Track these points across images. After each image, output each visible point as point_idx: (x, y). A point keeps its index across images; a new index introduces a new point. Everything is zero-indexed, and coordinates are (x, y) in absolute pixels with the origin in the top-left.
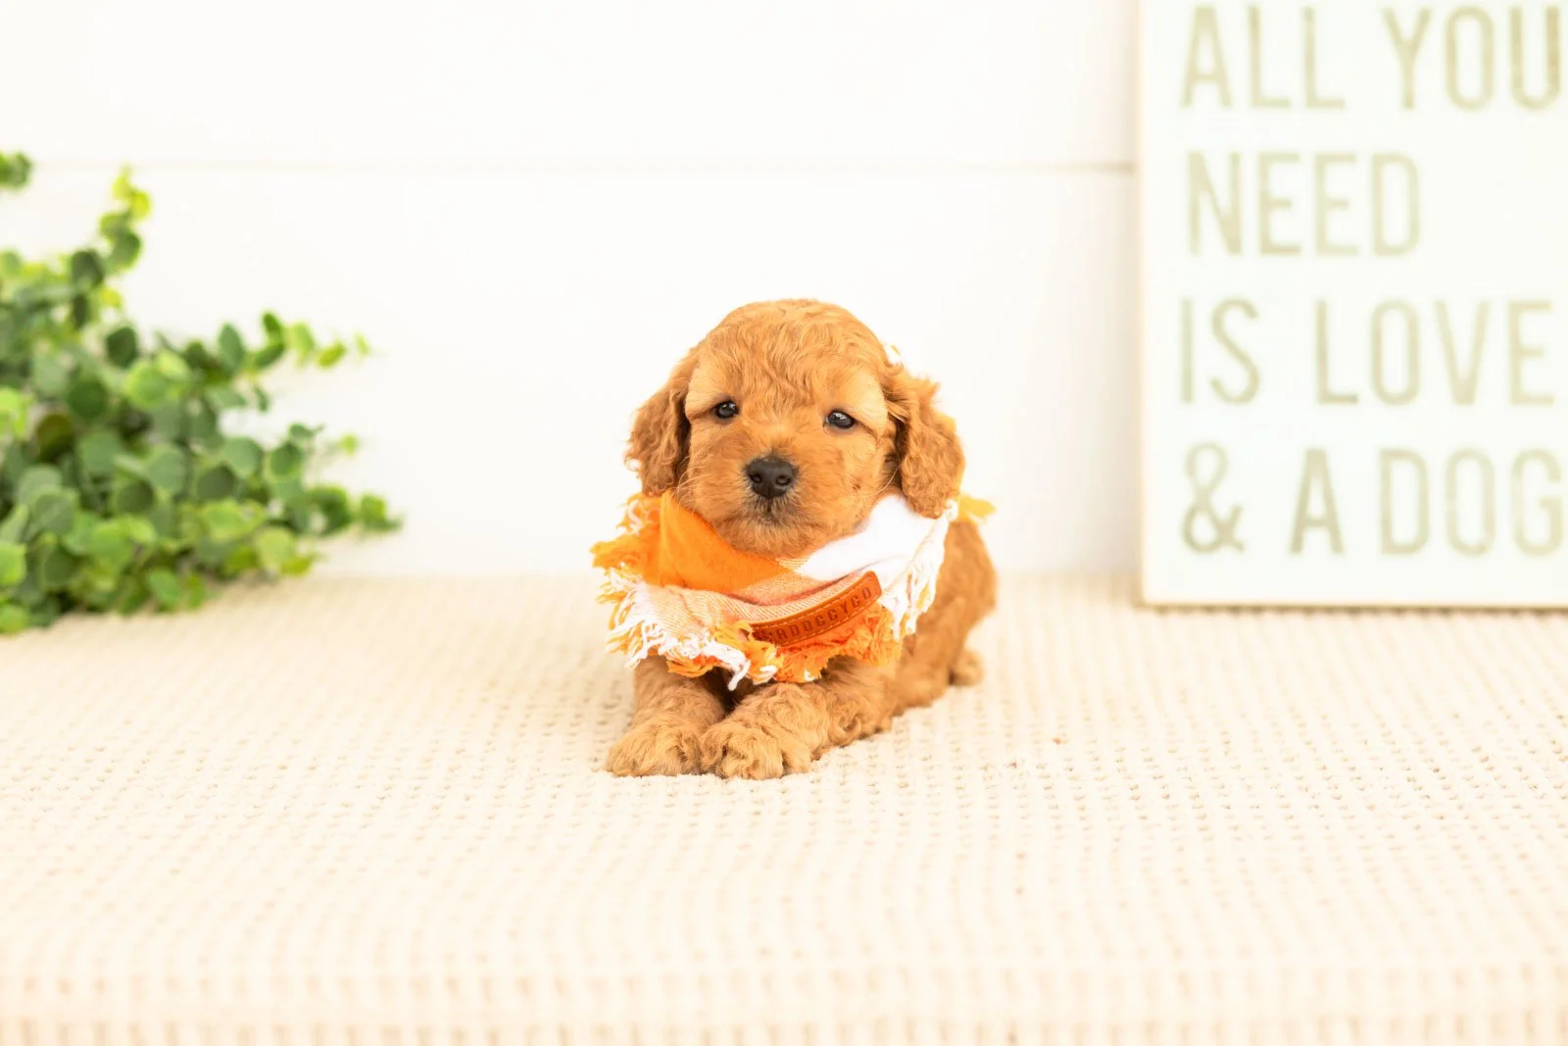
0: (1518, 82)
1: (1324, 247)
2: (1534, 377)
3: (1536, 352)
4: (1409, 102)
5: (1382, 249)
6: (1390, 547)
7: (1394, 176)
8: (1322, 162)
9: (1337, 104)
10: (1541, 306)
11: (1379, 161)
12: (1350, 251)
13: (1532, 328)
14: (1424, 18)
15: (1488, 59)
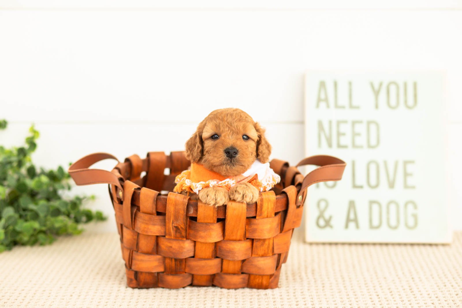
0: (406, 102)
1: (354, 146)
2: (410, 181)
3: (411, 175)
4: (377, 107)
5: (370, 146)
6: (372, 227)
7: (373, 127)
8: (354, 123)
9: (357, 107)
10: (412, 162)
11: (369, 123)
12: (361, 147)
13: (410, 168)
14: (381, 85)
15: (398, 95)
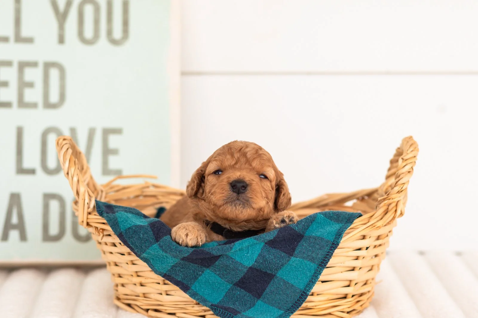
0: (109, 32)
1: (22, 104)
2: (114, 163)
3: (115, 152)
4: (61, 40)
5: (48, 105)
6: (47, 237)
7: (54, 73)
8: (23, 66)
9: (29, 40)
10: (117, 131)
11: (48, 66)
12: (34, 105)
13: (114, 141)
14: (69, 4)
15: (97, 22)
